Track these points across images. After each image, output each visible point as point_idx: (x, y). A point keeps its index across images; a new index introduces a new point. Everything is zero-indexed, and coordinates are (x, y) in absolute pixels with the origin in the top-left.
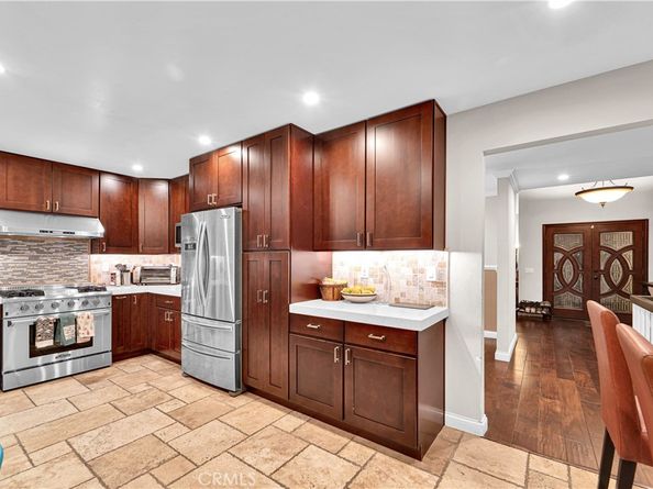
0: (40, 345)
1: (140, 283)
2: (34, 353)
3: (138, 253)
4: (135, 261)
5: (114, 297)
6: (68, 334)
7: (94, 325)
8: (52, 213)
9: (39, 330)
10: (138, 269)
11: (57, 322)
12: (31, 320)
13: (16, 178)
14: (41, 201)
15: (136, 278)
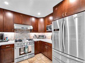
0: (21, 53)
1: (38, 38)
2: (20, 55)
3: (38, 32)
4: (37, 34)
5: (35, 41)
6: (26, 50)
7: (31, 48)
8: (24, 24)
9: (21, 50)
10: (38, 36)
11: (24, 48)
12: (20, 47)
13: (18, 17)
14: (22, 22)
15: (38, 37)
